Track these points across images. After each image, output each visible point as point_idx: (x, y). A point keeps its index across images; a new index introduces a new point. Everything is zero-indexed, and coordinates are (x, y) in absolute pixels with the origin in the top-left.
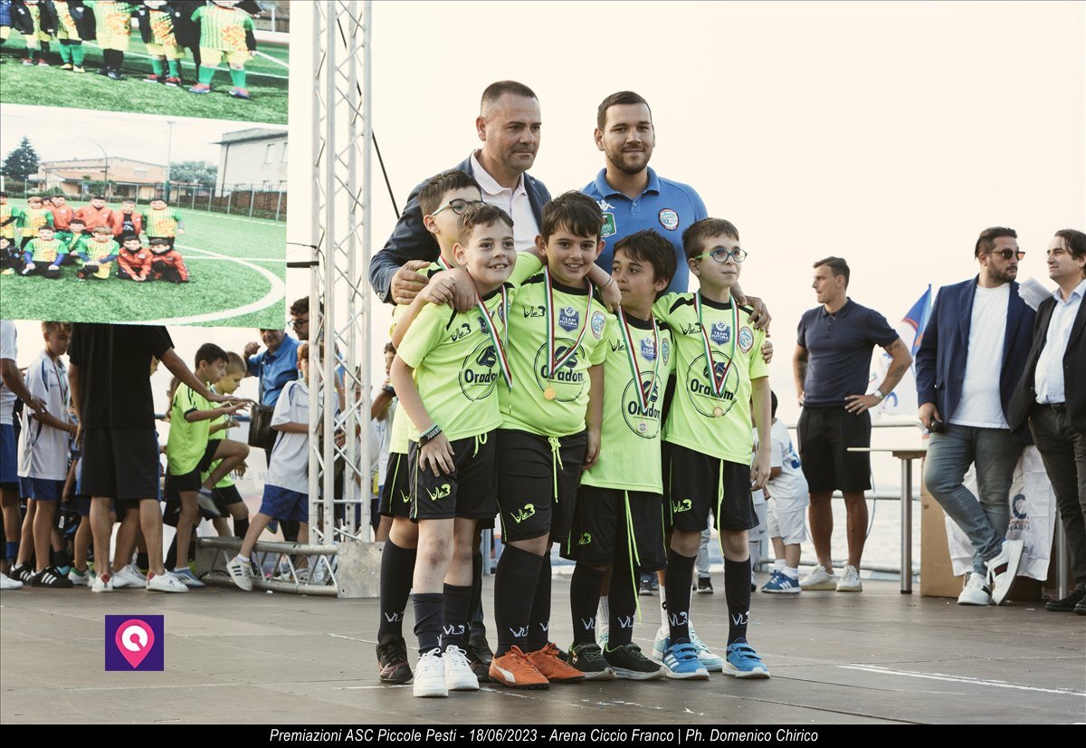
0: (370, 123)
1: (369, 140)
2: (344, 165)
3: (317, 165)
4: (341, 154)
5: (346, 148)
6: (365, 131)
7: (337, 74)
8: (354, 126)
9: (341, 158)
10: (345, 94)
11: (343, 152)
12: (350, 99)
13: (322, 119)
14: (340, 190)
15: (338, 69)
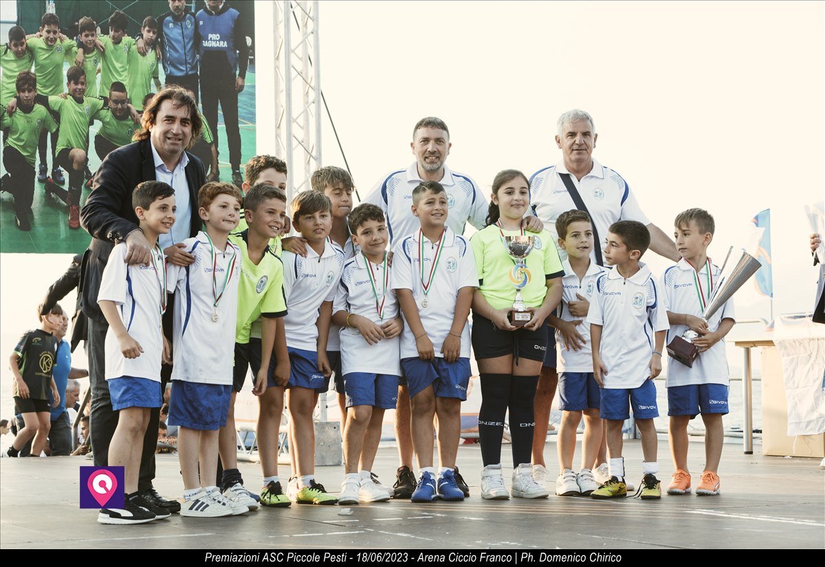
2: (300, 126)
3: (279, 127)
4: (297, 118)
5: (301, 114)
6: (315, 99)
7: (292, 55)
8: (308, 96)
9: (297, 121)
10: (299, 71)
11: (299, 117)
12: (303, 75)
13: (282, 91)
14: (297, 146)
15: (293, 51)
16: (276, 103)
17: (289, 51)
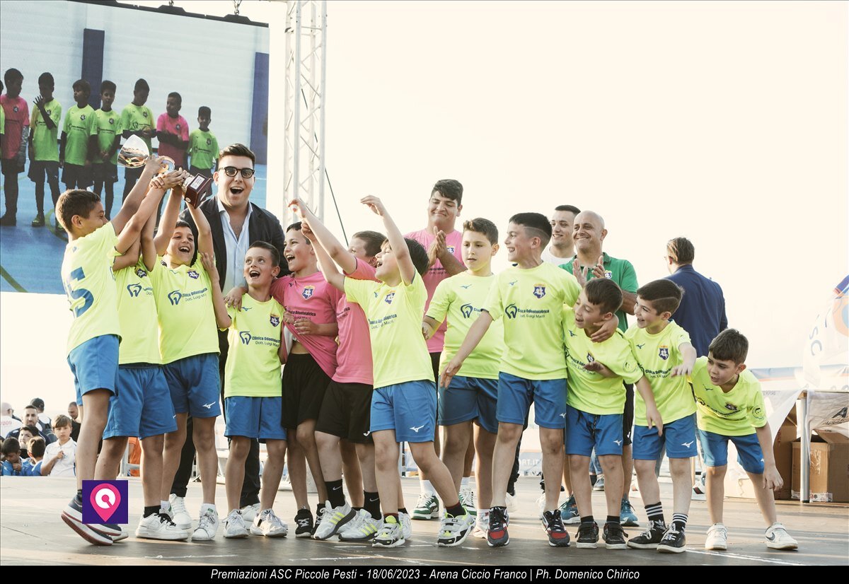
1: (323, 173)
2: (305, 190)
3: (287, 190)
4: (303, 183)
5: (307, 179)
6: (320, 167)
7: (301, 127)
8: (313, 164)
9: (303, 185)
10: (306, 141)
12: (310, 145)
13: (290, 158)
15: (302, 123)
16: (285, 168)
17: (297, 124)
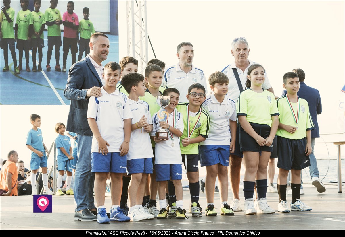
0: (147, 32)
1: (147, 38)
2: (138, 47)
3: (129, 48)
4: (137, 44)
5: (139, 42)
6: (145, 35)
7: (135, 16)
8: (142, 34)
10: (138, 22)
11: (138, 43)
12: (140, 24)
13: (130, 32)
14: (137, 56)
15: (135, 14)
16: (128, 37)
17: (133, 14)
